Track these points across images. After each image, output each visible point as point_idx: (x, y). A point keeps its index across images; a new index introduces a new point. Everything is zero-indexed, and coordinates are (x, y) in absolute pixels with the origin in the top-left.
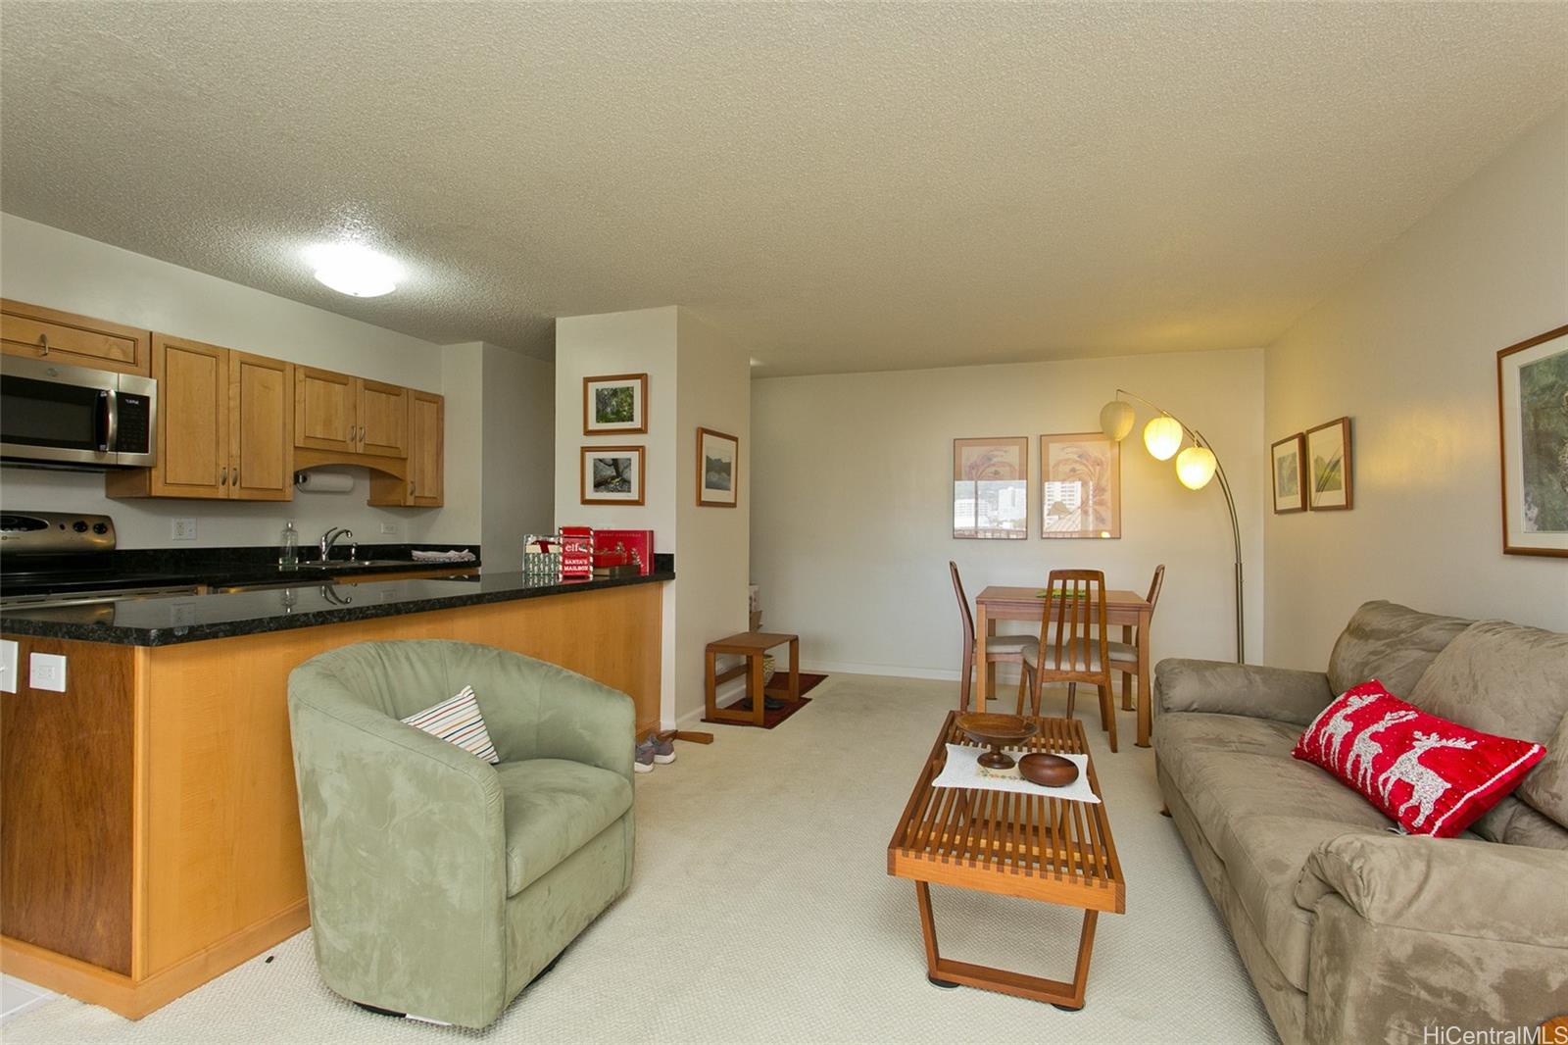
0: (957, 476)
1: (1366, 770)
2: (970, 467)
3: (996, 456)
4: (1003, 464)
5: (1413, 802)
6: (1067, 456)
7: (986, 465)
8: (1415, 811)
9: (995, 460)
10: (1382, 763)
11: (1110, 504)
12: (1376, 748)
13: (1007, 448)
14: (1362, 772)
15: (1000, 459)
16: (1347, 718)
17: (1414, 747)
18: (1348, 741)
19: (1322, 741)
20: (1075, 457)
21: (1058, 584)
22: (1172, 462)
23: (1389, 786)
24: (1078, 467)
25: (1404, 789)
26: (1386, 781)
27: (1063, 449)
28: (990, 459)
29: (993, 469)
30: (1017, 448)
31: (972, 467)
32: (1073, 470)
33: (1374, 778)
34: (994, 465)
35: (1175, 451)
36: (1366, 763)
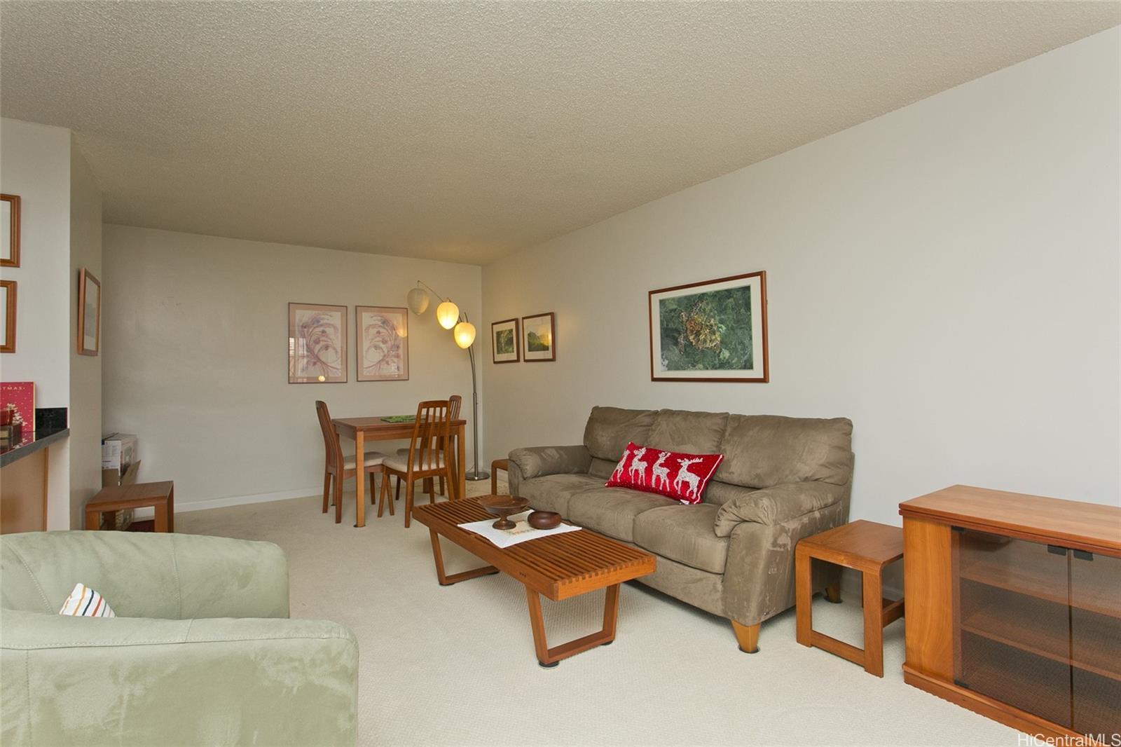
0: (290, 334)
1: (665, 481)
2: (302, 326)
3: (323, 319)
4: (329, 325)
5: (691, 489)
6: (375, 323)
7: (315, 326)
8: (692, 492)
9: (322, 322)
10: (672, 476)
11: (402, 357)
12: (666, 470)
13: (332, 313)
14: (662, 482)
15: (325, 321)
16: (640, 460)
17: (682, 466)
18: (649, 471)
19: (632, 474)
20: (380, 323)
21: (424, 411)
22: (452, 331)
23: (680, 485)
24: (381, 330)
25: (686, 485)
26: (678, 482)
27: (372, 317)
28: (318, 322)
29: (321, 329)
30: (339, 313)
31: (304, 326)
32: (379, 332)
33: (671, 483)
34: (321, 325)
35: (454, 324)
36: (664, 478)
